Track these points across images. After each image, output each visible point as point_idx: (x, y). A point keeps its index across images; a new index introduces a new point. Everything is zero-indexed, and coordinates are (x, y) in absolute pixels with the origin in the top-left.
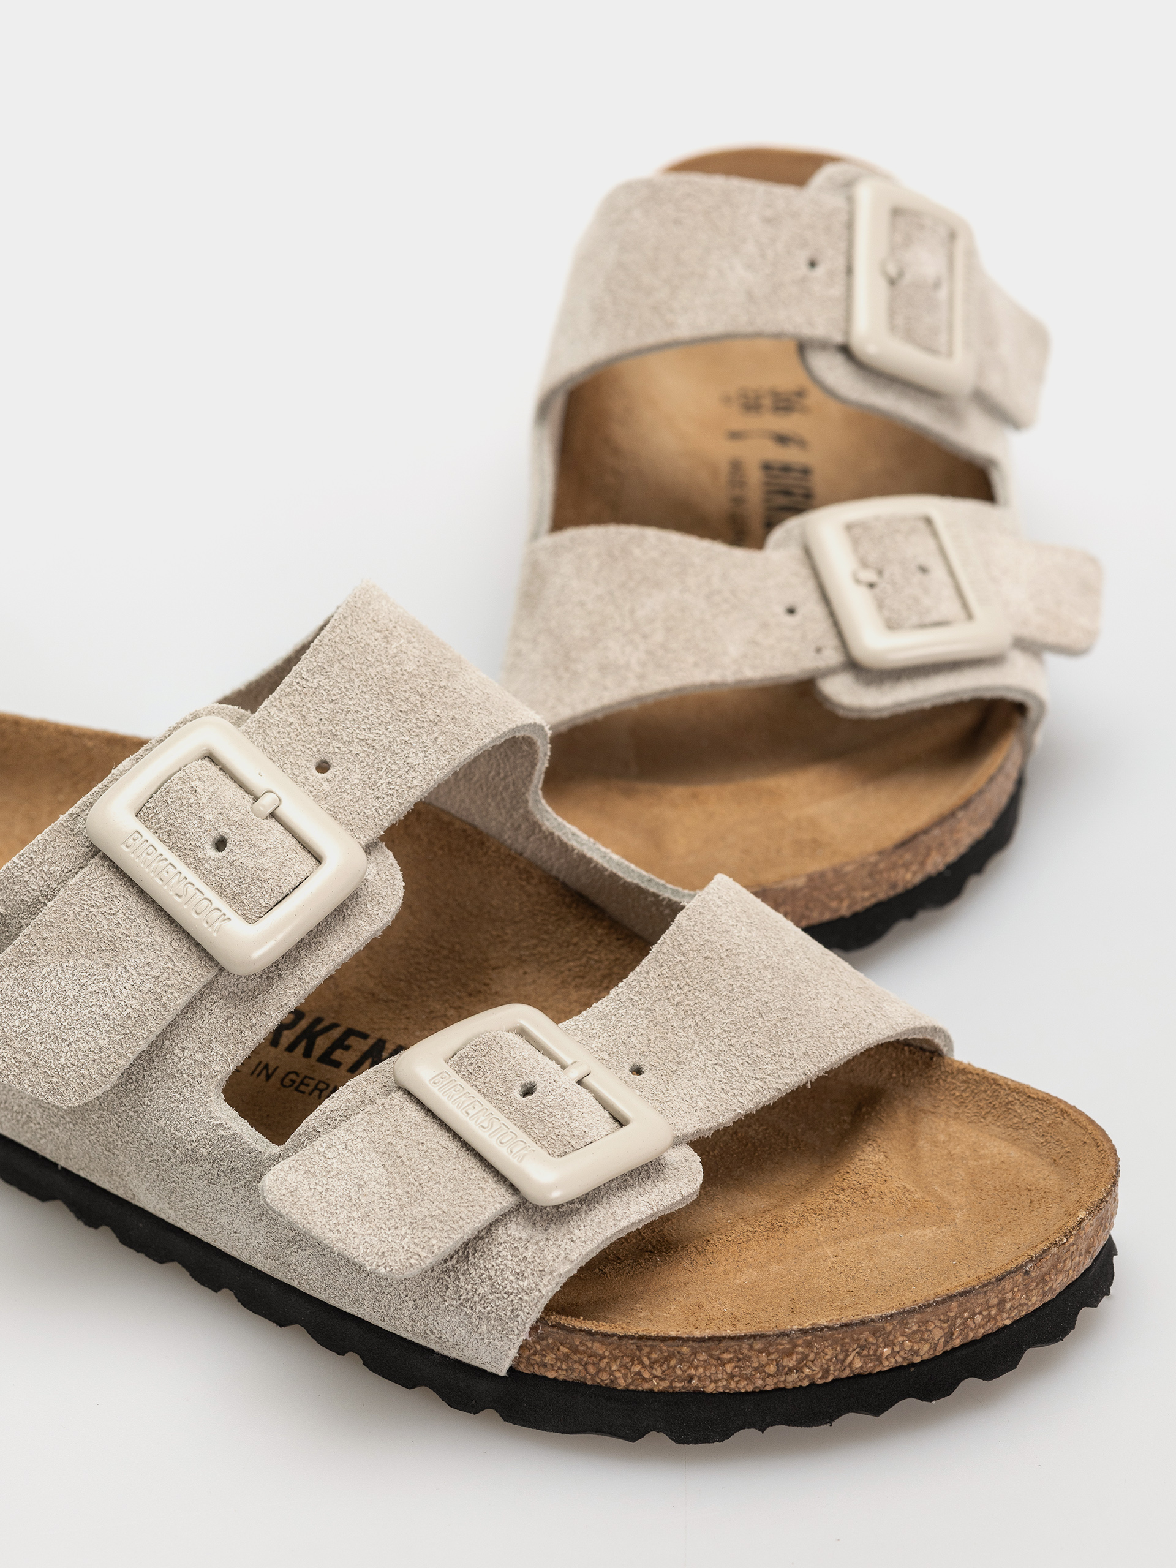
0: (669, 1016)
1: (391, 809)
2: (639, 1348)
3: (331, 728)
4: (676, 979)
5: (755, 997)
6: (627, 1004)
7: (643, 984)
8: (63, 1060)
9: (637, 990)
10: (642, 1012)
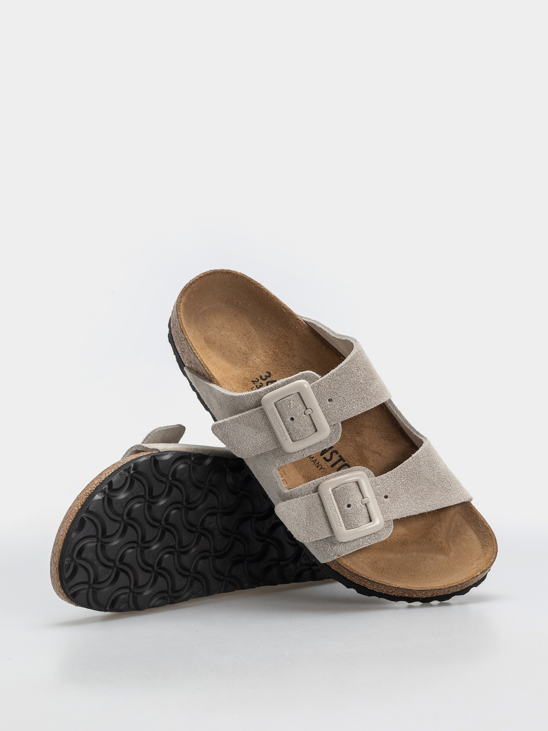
0: (399, 484)
1: (344, 418)
2: (355, 576)
3: (336, 391)
4: (404, 475)
5: (421, 486)
6: (390, 478)
7: (396, 474)
8: (240, 447)
9: (393, 475)
10: (393, 481)
